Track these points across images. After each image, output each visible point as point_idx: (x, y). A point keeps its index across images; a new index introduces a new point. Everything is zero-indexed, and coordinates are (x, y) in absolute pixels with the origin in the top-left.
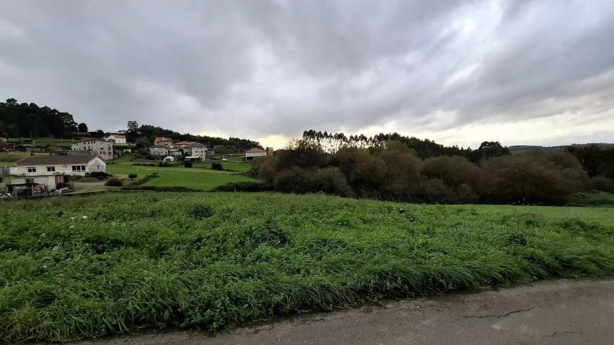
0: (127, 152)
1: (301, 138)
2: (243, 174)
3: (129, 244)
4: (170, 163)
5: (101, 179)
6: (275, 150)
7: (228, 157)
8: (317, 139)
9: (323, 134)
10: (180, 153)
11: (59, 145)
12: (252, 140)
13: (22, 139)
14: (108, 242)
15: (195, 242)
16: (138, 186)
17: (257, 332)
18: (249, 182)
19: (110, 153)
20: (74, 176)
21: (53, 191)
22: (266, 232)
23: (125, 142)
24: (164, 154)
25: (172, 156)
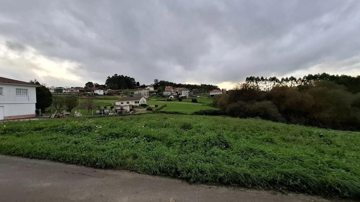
0: (154, 94)
1: (244, 82)
2: (208, 105)
3: (158, 140)
4: (172, 99)
5: (145, 107)
6: (227, 90)
7: (200, 95)
8: (256, 82)
9: (260, 78)
10: (176, 94)
11: (130, 92)
12: (213, 85)
13: (119, 90)
14: (151, 138)
15: (184, 142)
16: (159, 111)
17: (210, 188)
18: (212, 110)
19: (147, 95)
20: (135, 106)
21: (129, 112)
22: (218, 141)
23: (153, 90)
24: (169, 95)
25: (173, 95)
